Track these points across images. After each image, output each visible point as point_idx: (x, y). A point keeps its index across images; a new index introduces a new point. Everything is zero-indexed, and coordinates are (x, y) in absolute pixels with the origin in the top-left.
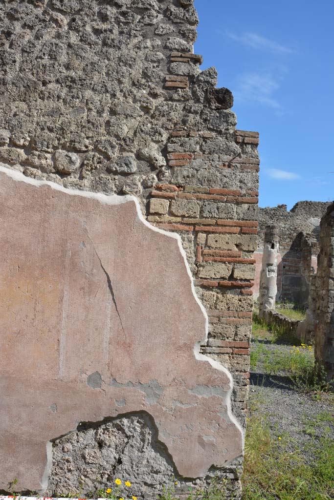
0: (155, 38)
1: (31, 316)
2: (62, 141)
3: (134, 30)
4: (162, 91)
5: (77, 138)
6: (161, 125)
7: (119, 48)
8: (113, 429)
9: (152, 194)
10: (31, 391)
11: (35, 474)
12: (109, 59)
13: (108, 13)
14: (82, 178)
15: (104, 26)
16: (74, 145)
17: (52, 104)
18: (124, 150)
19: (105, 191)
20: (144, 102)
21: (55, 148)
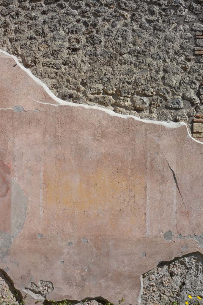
0: (185, 24)
1: (127, 199)
2: (137, 90)
3: (172, 19)
4: (193, 57)
5: (146, 87)
6: (195, 78)
7: (164, 31)
8: (179, 265)
9: (194, 120)
10: (130, 245)
11: (134, 295)
12: (159, 38)
13: (155, 10)
14: (151, 112)
15: (153, 18)
16: (145, 92)
17: (127, 67)
18: (175, 94)
19: (166, 120)
20: (183, 64)
21: (132, 94)
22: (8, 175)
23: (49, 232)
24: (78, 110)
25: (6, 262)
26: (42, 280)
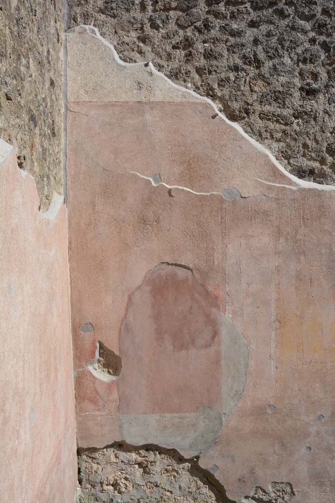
22: (214, 310)
23: (287, 401)
24: (331, 198)
25: (213, 458)
26: (275, 481)
